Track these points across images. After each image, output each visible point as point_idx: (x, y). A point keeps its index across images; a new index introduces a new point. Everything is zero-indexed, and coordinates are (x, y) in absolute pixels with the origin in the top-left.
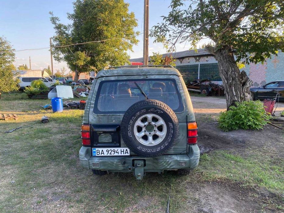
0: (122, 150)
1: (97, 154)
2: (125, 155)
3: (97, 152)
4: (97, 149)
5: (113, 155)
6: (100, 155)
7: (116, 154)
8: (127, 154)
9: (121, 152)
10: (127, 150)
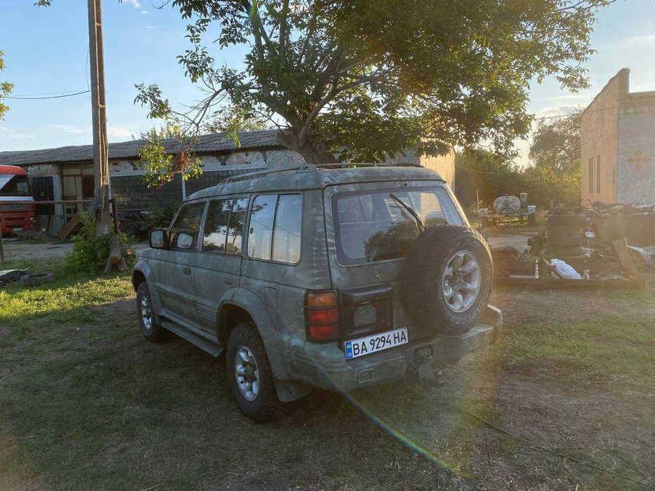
0: (396, 336)
1: (355, 354)
2: (400, 343)
3: (355, 349)
4: (353, 343)
5: (381, 349)
6: (360, 355)
7: (387, 346)
8: (404, 342)
9: (395, 338)
10: (403, 333)
